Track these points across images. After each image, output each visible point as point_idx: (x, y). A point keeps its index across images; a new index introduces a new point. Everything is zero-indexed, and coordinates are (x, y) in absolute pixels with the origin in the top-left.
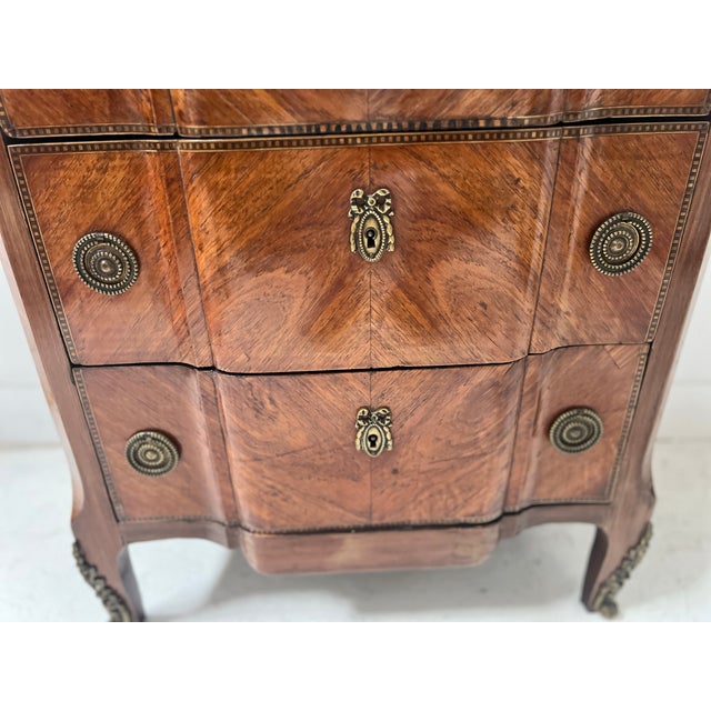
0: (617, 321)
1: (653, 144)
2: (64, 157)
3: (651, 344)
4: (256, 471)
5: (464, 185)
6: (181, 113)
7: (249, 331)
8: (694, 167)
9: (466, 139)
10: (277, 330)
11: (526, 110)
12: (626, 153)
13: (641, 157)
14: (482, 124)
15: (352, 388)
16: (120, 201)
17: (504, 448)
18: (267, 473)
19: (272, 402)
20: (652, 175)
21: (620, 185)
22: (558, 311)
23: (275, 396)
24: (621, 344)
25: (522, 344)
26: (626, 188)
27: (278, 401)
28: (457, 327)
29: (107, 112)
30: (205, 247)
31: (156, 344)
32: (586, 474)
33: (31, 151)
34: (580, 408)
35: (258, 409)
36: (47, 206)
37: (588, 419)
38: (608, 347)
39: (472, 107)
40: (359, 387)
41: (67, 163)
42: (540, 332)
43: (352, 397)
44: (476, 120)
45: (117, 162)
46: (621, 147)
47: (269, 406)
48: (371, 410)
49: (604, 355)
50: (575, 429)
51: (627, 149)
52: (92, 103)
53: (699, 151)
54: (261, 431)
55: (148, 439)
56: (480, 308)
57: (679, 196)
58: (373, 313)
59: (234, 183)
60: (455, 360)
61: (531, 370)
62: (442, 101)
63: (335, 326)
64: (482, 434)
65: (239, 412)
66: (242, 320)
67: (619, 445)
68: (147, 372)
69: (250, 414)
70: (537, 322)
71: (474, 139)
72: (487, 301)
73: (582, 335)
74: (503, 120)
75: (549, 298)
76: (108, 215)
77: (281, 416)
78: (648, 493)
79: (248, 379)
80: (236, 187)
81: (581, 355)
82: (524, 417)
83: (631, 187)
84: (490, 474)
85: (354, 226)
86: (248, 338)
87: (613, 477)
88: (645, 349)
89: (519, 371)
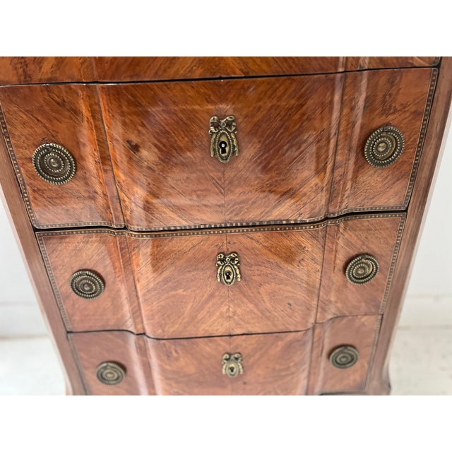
0: (363, 304)
1: (377, 223)
2: (66, 237)
3: (383, 315)
4: (168, 384)
5: (276, 250)
6: (127, 220)
7: (164, 319)
8: (399, 233)
9: (276, 230)
10: (179, 318)
11: (307, 216)
12: (363, 228)
13: (371, 230)
14: (284, 222)
15: (220, 345)
16: (95, 255)
17: (304, 370)
18: (174, 385)
19: (176, 352)
20: (377, 237)
21: (361, 243)
22: (331, 302)
23: (178, 349)
24: (366, 315)
25: (312, 320)
26: (364, 243)
27: (179, 351)
28: (276, 314)
29: (89, 217)
30: (141, 280)
31: (113, 321)
32: (352, 378)
33: (48, 235)
34: (345, 346)
35: (169, 356)
36: (57, 259)
37: (350, 352)
38: (359, 317)
39: (278, 215)
40: (223, 344)
41: (67, 240)
42: (321, 313)
43: (220, 349)
44: (281, 221)
45: (94, 239)
46: (359, 225)
47: (174, 354)
48: (230, 355)
49: (357, 320)
50: (344, 357)
51: (363, 226)
52: (81, 212)
53: (401, 226)
54: (170, 365)
55: (109, 367)
56: (288, 305)
57: (392, 247)
58: (231, 309)
59: (156, 252)
60: (275, 330)
61: (317, 331)
62: (263, 214)
63: (210, 316)
64: (292, 364)
65: (159, 357)
66: (160, 314)
67: (369, 363)
68: (108, 335)
69: (165, 358)
70: (319, 309)
71: (280, 230)
72: (291, 302)
73: (345, 311)
74: (295, 220)
75: (325, 297)
76: (88, 263)
77: (181, 359)
78: (387, 386)
79: (163, 341)
80: (157, 254)
81: (345, 321)
82: (315, 352)
83: (367, 243)
84: (297, 382)
85: (219, 270)
86: (163, 322)
87: (366, 379)
88: (380, 317)
89: (310, 332)
